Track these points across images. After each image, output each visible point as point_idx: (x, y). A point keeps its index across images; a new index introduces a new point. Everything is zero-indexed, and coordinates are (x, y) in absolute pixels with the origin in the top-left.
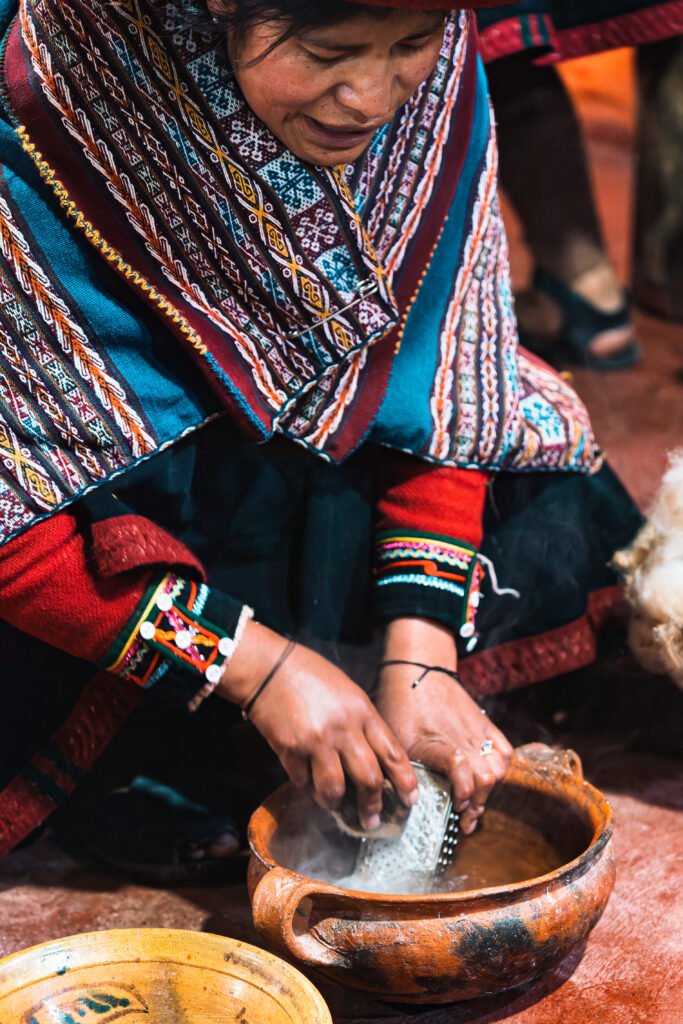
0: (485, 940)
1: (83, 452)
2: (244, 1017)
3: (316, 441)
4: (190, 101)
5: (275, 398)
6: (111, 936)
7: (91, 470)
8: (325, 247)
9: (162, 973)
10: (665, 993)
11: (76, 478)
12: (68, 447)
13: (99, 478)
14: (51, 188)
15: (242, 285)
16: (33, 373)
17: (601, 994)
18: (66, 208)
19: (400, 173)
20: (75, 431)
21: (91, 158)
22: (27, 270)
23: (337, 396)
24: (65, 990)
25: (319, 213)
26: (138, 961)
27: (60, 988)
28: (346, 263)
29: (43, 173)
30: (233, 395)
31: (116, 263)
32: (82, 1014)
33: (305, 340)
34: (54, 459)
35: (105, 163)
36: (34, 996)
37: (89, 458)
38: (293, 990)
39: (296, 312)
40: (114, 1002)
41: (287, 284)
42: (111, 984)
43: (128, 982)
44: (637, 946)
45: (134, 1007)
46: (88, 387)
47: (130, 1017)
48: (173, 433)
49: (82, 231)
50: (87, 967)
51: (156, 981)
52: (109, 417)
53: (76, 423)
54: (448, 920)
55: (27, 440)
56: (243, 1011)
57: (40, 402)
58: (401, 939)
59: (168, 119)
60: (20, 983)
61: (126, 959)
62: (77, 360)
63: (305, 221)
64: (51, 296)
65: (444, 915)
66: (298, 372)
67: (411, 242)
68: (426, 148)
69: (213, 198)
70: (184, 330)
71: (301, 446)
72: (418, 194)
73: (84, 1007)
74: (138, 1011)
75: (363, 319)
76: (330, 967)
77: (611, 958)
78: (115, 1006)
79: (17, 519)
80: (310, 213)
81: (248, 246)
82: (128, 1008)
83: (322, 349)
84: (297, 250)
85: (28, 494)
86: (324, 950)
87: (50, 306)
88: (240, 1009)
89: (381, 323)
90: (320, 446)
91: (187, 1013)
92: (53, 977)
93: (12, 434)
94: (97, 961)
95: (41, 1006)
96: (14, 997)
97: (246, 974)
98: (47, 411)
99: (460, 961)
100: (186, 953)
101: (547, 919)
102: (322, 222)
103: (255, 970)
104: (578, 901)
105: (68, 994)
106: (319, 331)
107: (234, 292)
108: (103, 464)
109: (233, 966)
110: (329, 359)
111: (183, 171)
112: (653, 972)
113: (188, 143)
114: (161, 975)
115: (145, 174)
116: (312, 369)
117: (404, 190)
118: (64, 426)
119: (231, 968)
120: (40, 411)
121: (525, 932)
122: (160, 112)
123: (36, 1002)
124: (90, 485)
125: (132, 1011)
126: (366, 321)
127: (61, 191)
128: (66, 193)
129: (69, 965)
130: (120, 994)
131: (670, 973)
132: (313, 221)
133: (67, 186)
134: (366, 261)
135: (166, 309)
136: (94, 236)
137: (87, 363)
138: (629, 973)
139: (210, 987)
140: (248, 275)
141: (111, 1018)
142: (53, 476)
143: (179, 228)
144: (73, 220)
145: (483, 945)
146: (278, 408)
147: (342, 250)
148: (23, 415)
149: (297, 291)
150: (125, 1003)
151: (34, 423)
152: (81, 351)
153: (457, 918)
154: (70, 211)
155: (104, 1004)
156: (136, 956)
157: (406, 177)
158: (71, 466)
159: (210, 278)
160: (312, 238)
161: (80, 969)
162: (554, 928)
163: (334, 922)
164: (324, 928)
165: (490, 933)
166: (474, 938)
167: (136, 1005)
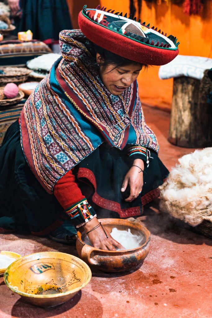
0: (128, 260)
1: (82, 151)
2: (74, 272)
3: (119, 146)
4: (98, 84)
5: (113, 138)
6: (49, 253)
7: (83, 155)
8: (119, 109)
9: (59, 261)
10: (161, 276)
11: (81, 156)
12: (79, 151)
13: (85, 156)
14: (73, 103)
15: (106, 118)
16: (72, 137)
17: (148, 275)
18: (76, 107)
19: (127, 94)
20: (81, 147)
21: (79, 96)
22: (70, 117)
23: (121, 137)
24: (39, 263)
25: (118, 103)
26: (54, 259)
27: (38, 263)
28: (122, 111)
29: (71, 100)
30: (108, 138)
31: (86, 116)
32: (41, 268)
33: (116, 127)
34: (77, 153)
35: (82, 97)
36: (32, 264)
37: (83, 152)
38: (85, 267)
39: (115, 122)
40: (48, 266)
41: (114, 116)
42: (48, 263)
43: (51, 263)
44: (156, 266)
46: (82, 138)
47: (51, 270)
48: (97, 146)
49: (79, 111)
50: (43, 259)
51: (57, 263)
52: (86, 144)
53: (81, 146)
54: (121, 256)
55: (72, 150)
56: (74, 271)
57: (74, 142)
58: (111, 260)
59: (93, 88)
60: (29, 261)
61: (52, 258)
62: (79, 134)
63: (115, 104)
64: (75, 122)
65: (120, 255)
66: (116, 133)
67: (130, 107)
68: (130, 89)
69: (101, 102)
70: (99, 127)
71: (116, 147)
72: (130, 98)
73: (42, 267)
74: (53, 269)
75: (126, 122)
76: (96, 265)
77: (151, 268)
78: (48, 267)
79: (71, 165)
80: (117, 103)
81: (107, 110)
82: (51, 268)
83: (120, 128)
84: (114, 110)
85: (73, 160)
86: (95, 262)
87: (75, 124)
88: (74, 270)
89: (129, 122)
90: (119, 147)
91: (63, 270)
92: (36, 260)
93: (69, 149)
94: (46, 258)
95: (33, 266)
96: (28, 263)
97: (75, 263)
98: (76, 144)
99: (123, 265)
100: (64, 258)
101: (140, 256)
102: (119, 104)
103: (77, 262)
104: (145, 252)
105: (39, 264)
106: (118, 125)
107: (104, 119)
108: (86, 153)
109: (73, 261)
110: (121, 130)
111: (96, 98)
112: (159, 271)
113: (97, 92)
114: (58, 262)
115: (89, 99)
116: (118, 132)
117: (128, 97)
118: (79, 146)
119: (72, 262)
120: (74, 144)
121: (136, 258)
122: (91, 87)
123: (32, 265)
124: (83, 158)
125: (52, 269)
126: (127, 122)
127: (75, 103)
128: (76, 104)
129: (40, 258)
130: (50, 265)
131: (163, 272)
132: (117, 104)
133: (76, 102)
134: (125, 111)
135: (95, 123)
136: (81, 111)
137: (81, 134)
138: (154, 271)
139: (68, 265)
140: (107, 115)
141: (47, 270)
142: (77, 156)
143: (96, 108)
144: (77, 109)
145: (128, 261)
146: (114, 140)
147: (121, 109)
148: (71, 145)
149: (115, 117)
150: (50, 267)
151: (73, 147)
152: (80, 132)
153: (123, 256)
154: (77, 107)
155: (46, 267)
156: (54, 257)
157: (128, 95)
158: (80, 154)
159: (100, 117)
160: (116, 107)
161: (42, 259)
162: (141, 257)
163: (97, 256)
164: (95, 257)
165: (129, 259)
166: (126, 259)
167: (53, 268)
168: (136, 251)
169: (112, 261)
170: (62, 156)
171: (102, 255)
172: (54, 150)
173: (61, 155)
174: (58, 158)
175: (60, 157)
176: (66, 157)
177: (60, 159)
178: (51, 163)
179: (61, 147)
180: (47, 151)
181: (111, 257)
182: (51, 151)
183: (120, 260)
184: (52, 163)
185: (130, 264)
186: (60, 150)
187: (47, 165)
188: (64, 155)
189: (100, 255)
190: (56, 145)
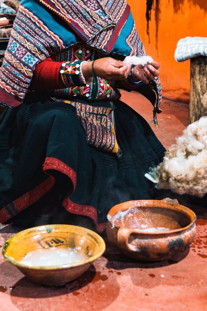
0: (174, 243)
3: (102, 47)
5: (90, 36)
8: (96, 9)
9: (72, 236)
15: (79, 14)
20: (48, 45)
22: (33, 17)
26: (67, 232)
27: (48, 236)
28: (102, 14)
32: (52, 243)
33: (96, 26)
38: (99, 242)
39: (92, 21)
41: (88, 13)
42: (60, 237)
43: (64, 237)
45: (64, 243)
46: (50, 37)
47: (63, 246)
50: (55, 233)
51: (70, 238)
52: (55, 42)
56: (88, 247)
57: (40, 40)
61: (65, 232)
62: (47, 32)
64: (39, 21)
65: (164, 237)
66: (95, 31)
73: (53, 242)
74: (65, 245)
76: (136, 251)
78: (60, 242)
81: (77, 5)
82: (63, 243)
83: (99, 26)
86: (134, 247)
87: (39, 23)
90: (103, 48)
96: (36, 236)
97: (91, 238)
98: (42, 42)
99: (168, 249)
100: (79, 232)
101: (187, 238)
104: (193, 233)
105: (50, 238)
106: (98, 24)
109: (88, 236)
110: (101, 28)
116: (98, 30)
118: (46, 43)
121: (183, 241)
126: (108, 21)
129: (51, 231)
130: (62, 240)
132: (91, 3)
134: (106, 13)
140: (79, 11)
141: (59, 245)
142: (46, 55)
143: (61, 1)
145: (173, 245)
147: (100, 11)
148: (37, 44)
149: (91, 14)
150: (63, 242)
151: (40, 45)
153: (167, 238)
155: (58, 242)
159: (72, 13)
162: (188, 240)
163: (137, 240)
164: (134, 242)
165: (175, 241)
166: (172, 243)
167: (65, 243)
168: (183, 232)
169: (155, 245)
170: (30, 57)
171: (142, 238)
172: (20, 54)
173: (28, 56)
174: (25, 61)
175: (27, 60)
176: (34, 58)
177: (28, 61)
178: (19, 69)
179: (26, 48)
180: (13, 58)
181: (154, 240)
182: (17, 56)
183: (165, 243)
184: (21, 68)
185: (176, 248)
186: (26, 51)
187: (16, 72)
188: (31, 57)
189: (140, 238)
190: (22, 48)
